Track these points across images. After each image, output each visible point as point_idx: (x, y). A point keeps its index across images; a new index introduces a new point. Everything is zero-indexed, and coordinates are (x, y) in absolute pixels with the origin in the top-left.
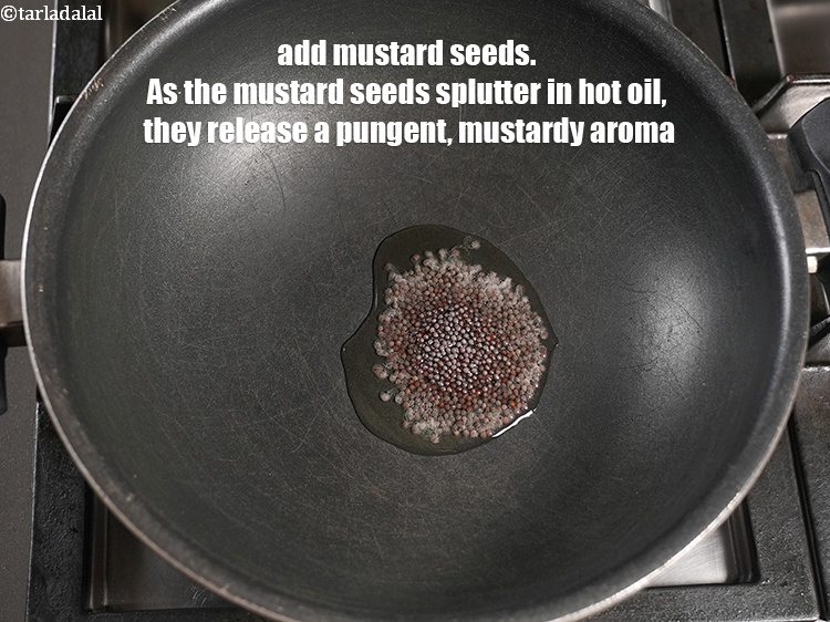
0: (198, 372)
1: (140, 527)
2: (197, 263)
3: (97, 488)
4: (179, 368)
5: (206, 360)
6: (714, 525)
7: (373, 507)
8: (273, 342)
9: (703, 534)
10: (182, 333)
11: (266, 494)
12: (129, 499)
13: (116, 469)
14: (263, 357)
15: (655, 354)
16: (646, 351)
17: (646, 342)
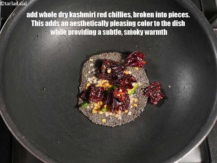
0: (44, 100)
1: (27, 146)
2: (44, 68)
3: (14, 134)
4: (38, 99)
5: (46, 96)
6: (197, 145)
7: (96, 140)
8: (66, 91)
9: (194, 148)
10: (39, 88)
11: (64, 136)
12: (23, 138)
13: (20, 129)
14: (63, 95)
15: (180, 94)
16: (177, 94)
17: (177, 91)
